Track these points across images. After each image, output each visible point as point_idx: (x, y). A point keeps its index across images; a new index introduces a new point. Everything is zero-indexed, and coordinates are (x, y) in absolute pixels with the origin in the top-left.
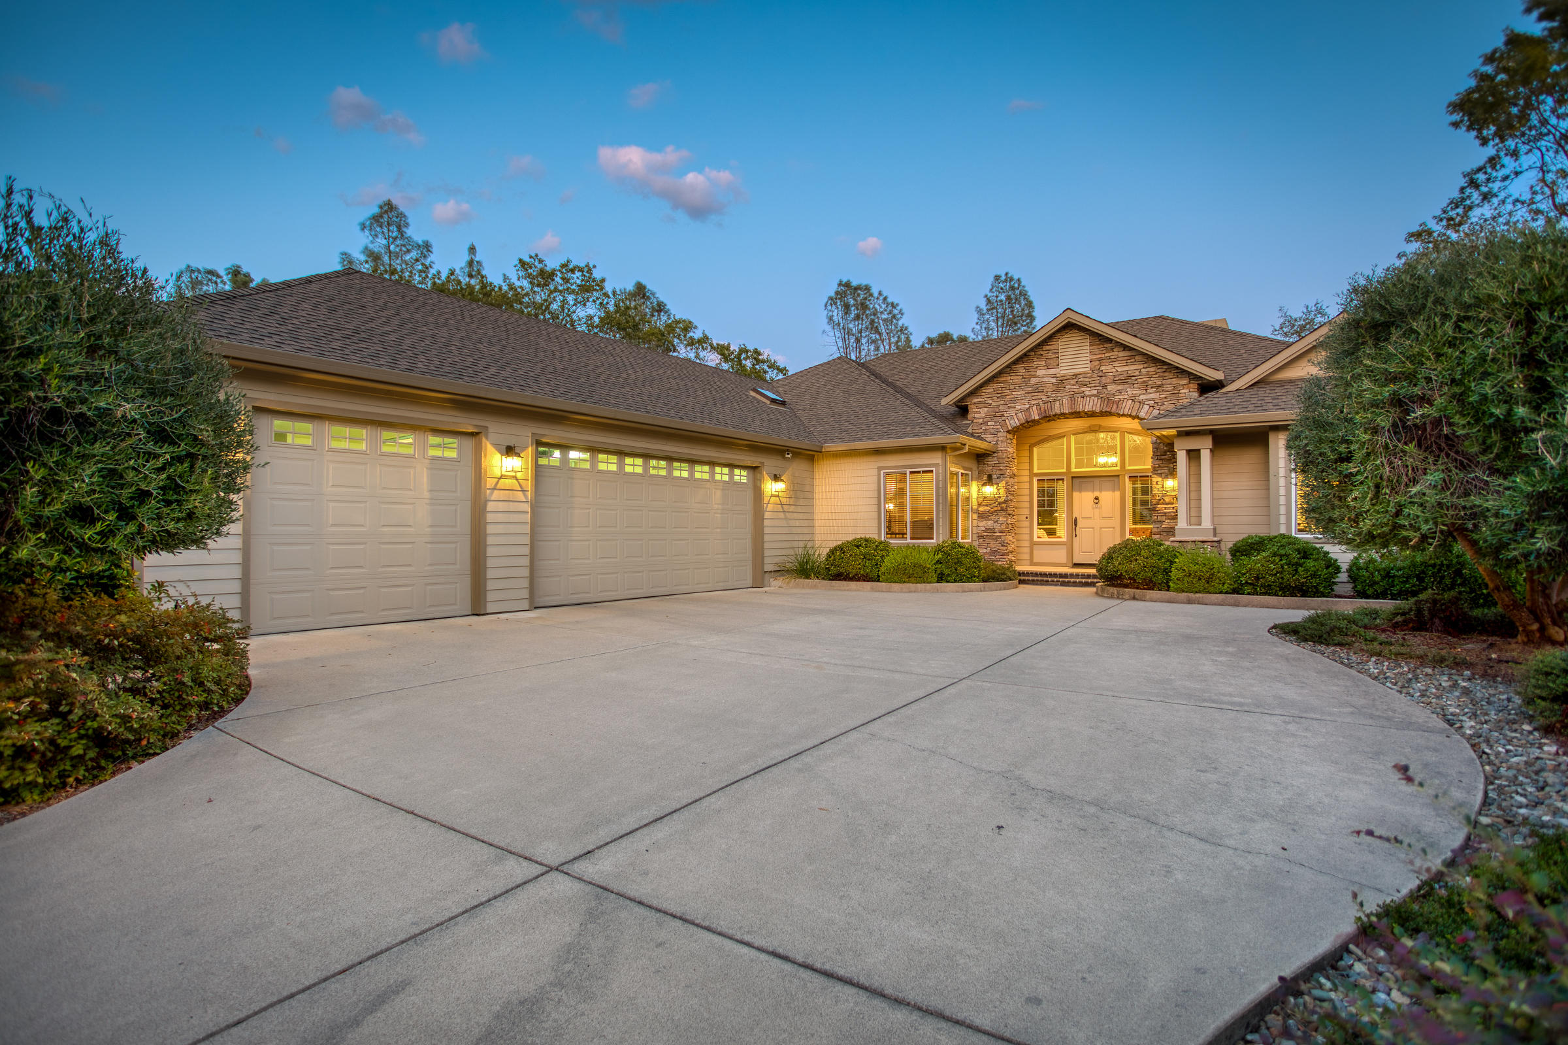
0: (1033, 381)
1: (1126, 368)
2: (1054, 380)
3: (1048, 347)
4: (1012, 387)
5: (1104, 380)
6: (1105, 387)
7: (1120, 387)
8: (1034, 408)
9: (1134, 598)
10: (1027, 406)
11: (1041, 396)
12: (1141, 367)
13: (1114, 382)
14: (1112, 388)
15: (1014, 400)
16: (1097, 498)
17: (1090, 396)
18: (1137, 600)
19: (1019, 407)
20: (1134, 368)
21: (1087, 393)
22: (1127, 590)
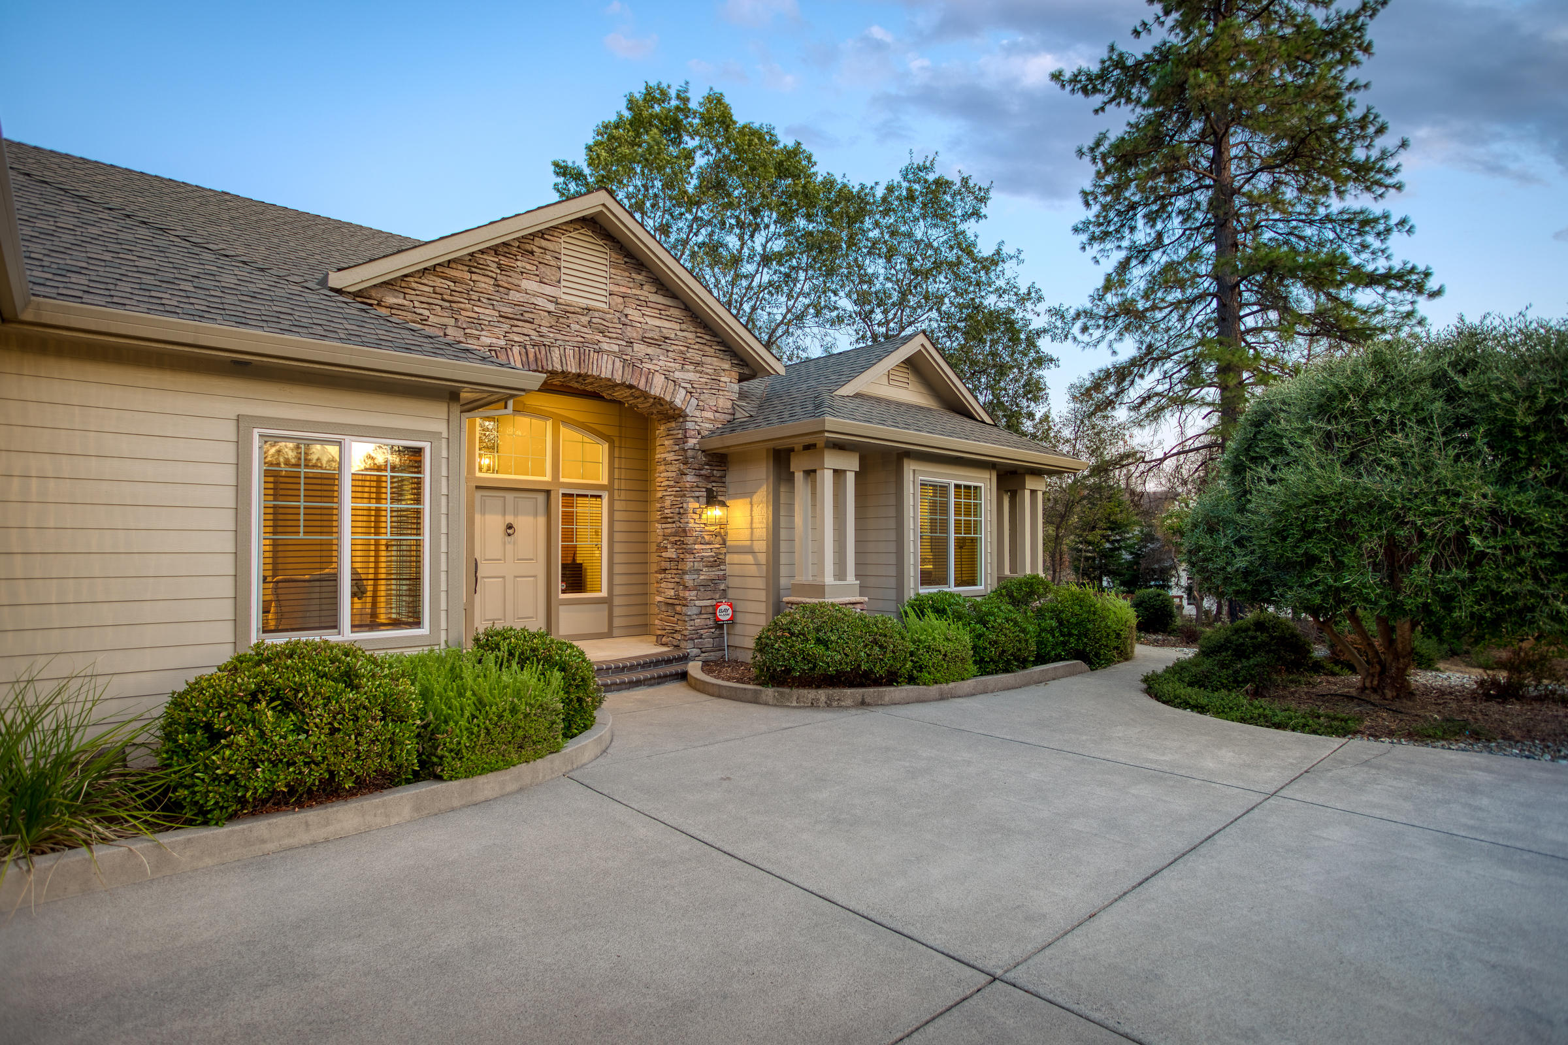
0: (514, 296)
1: (658, 323)
2: (551, 307)
3: (544, 243)
4: (475, 296)
5: (630, 332)
6: (630, 343)
7: (650, 350)
8: (516, 349)
9: (863, 703)
10: (502, 343)
11: (527, 329)
12: (677, 327)
13: (643, 340)
14: (640, 349)
15: (477, 323)
16: (510, 527)
17: (609, 352)
18: (869, 705)
19: (488, 341)
20: (670, 327)
21: (605, 346)
22: (849, 691)
